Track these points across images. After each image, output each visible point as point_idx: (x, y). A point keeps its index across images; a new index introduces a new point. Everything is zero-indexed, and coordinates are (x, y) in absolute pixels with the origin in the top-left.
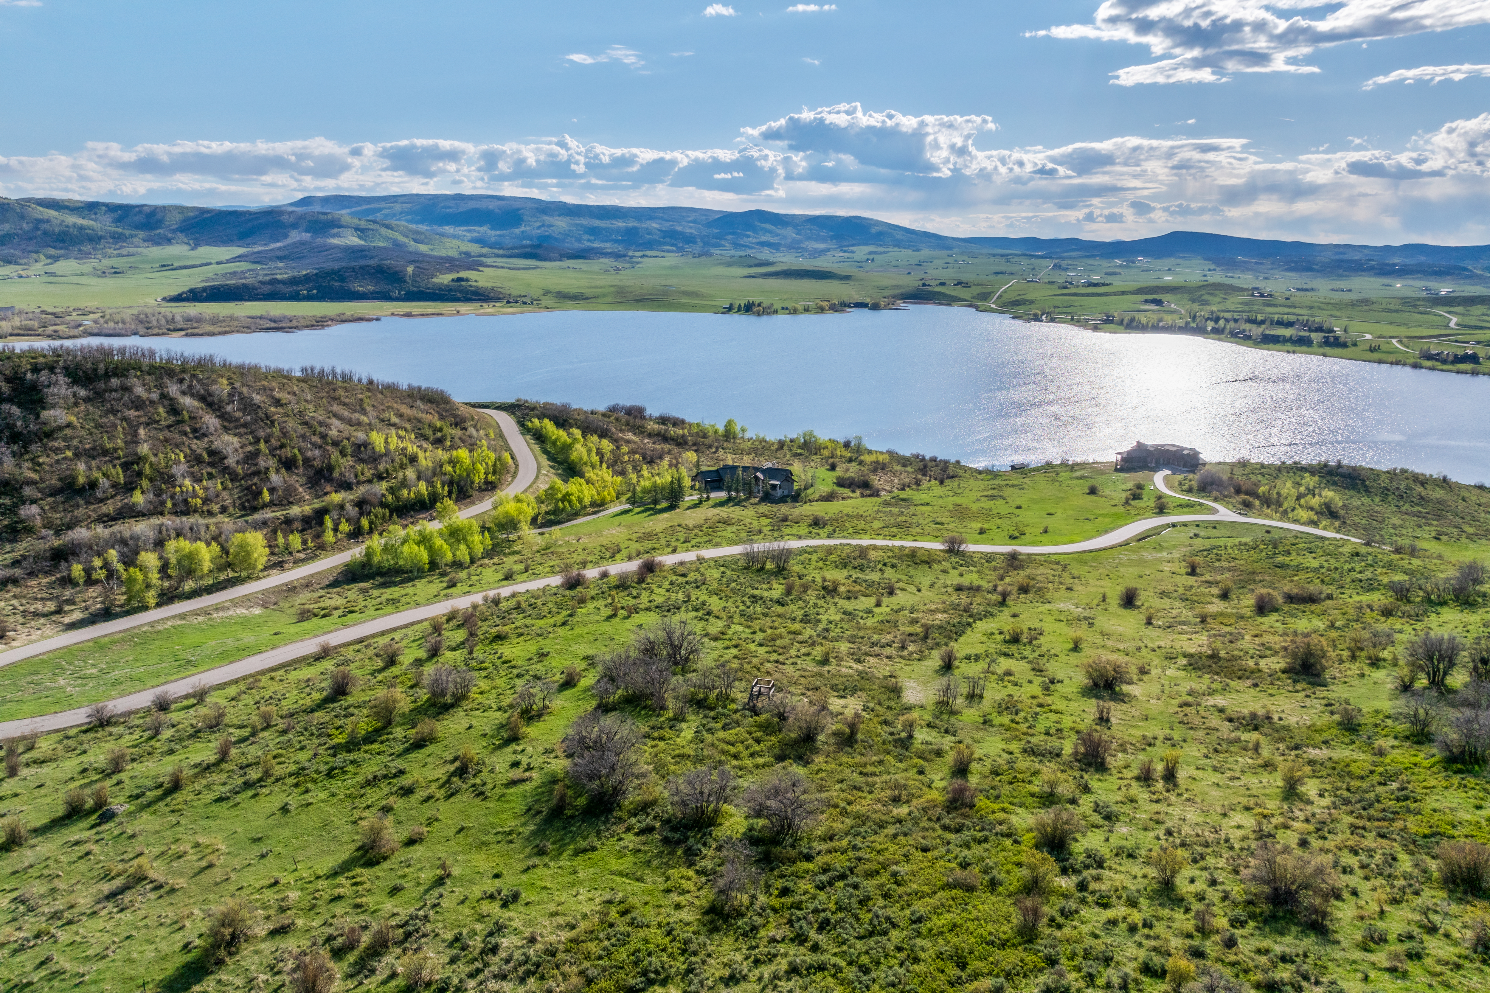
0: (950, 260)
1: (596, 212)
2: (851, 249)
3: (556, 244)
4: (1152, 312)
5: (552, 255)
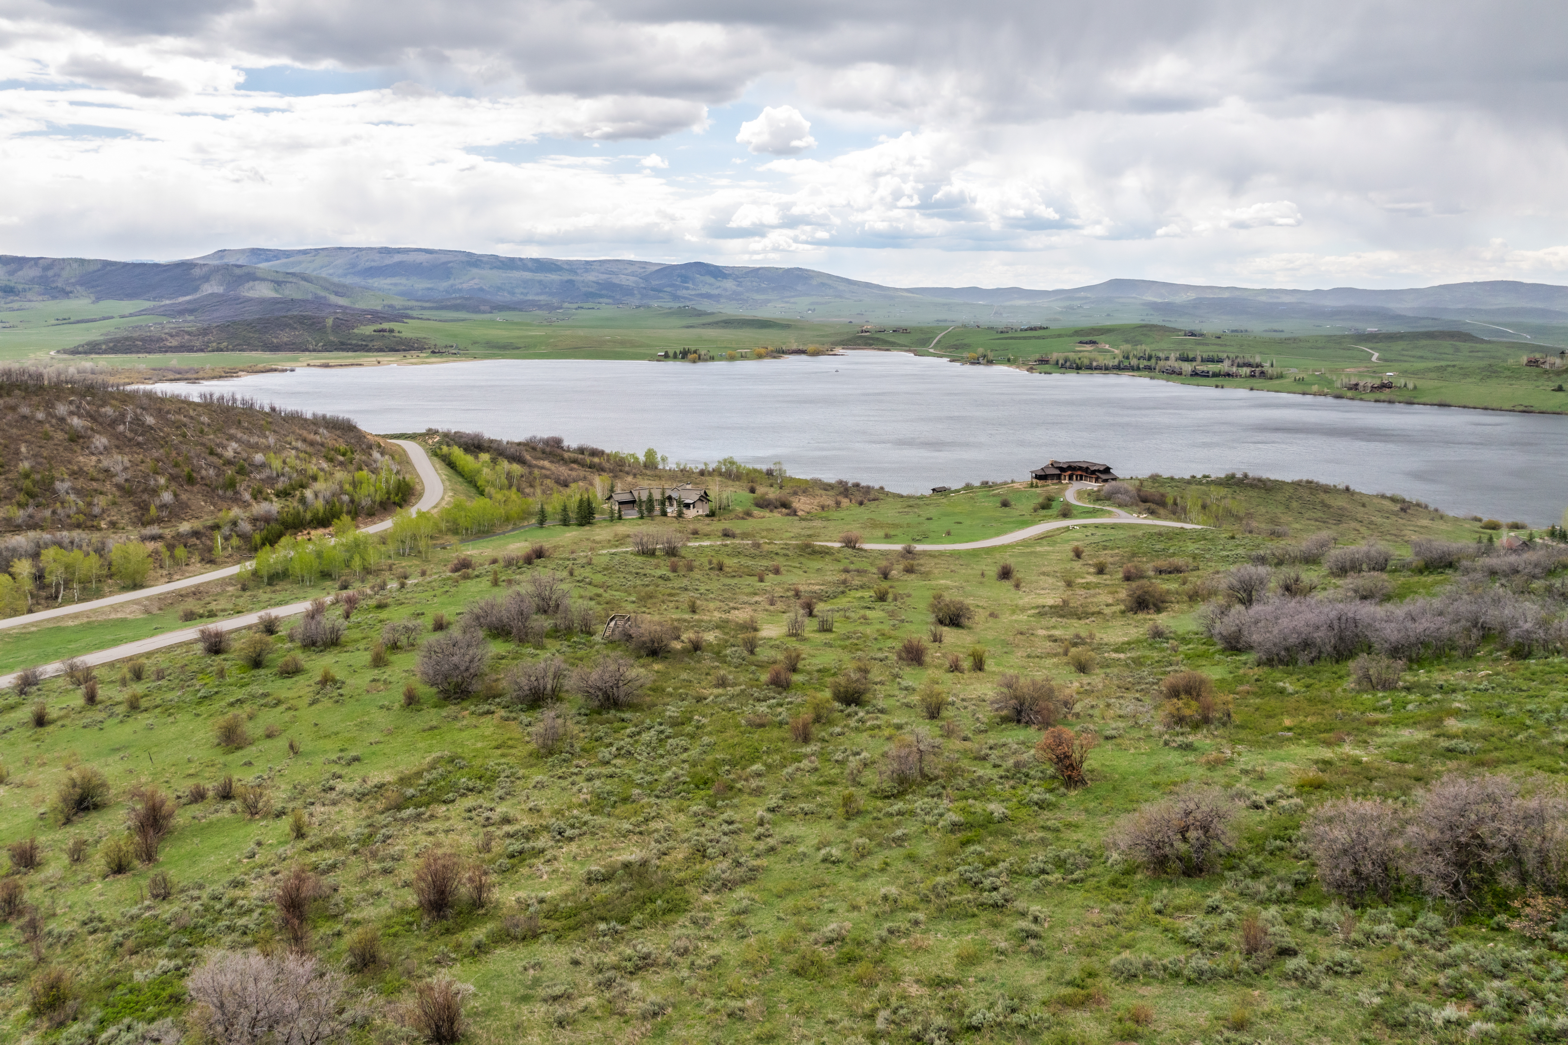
1: (530, 264)
2: (792, 300)
3: (488, 297)
4: (1086, 352)
5: (482, 308)
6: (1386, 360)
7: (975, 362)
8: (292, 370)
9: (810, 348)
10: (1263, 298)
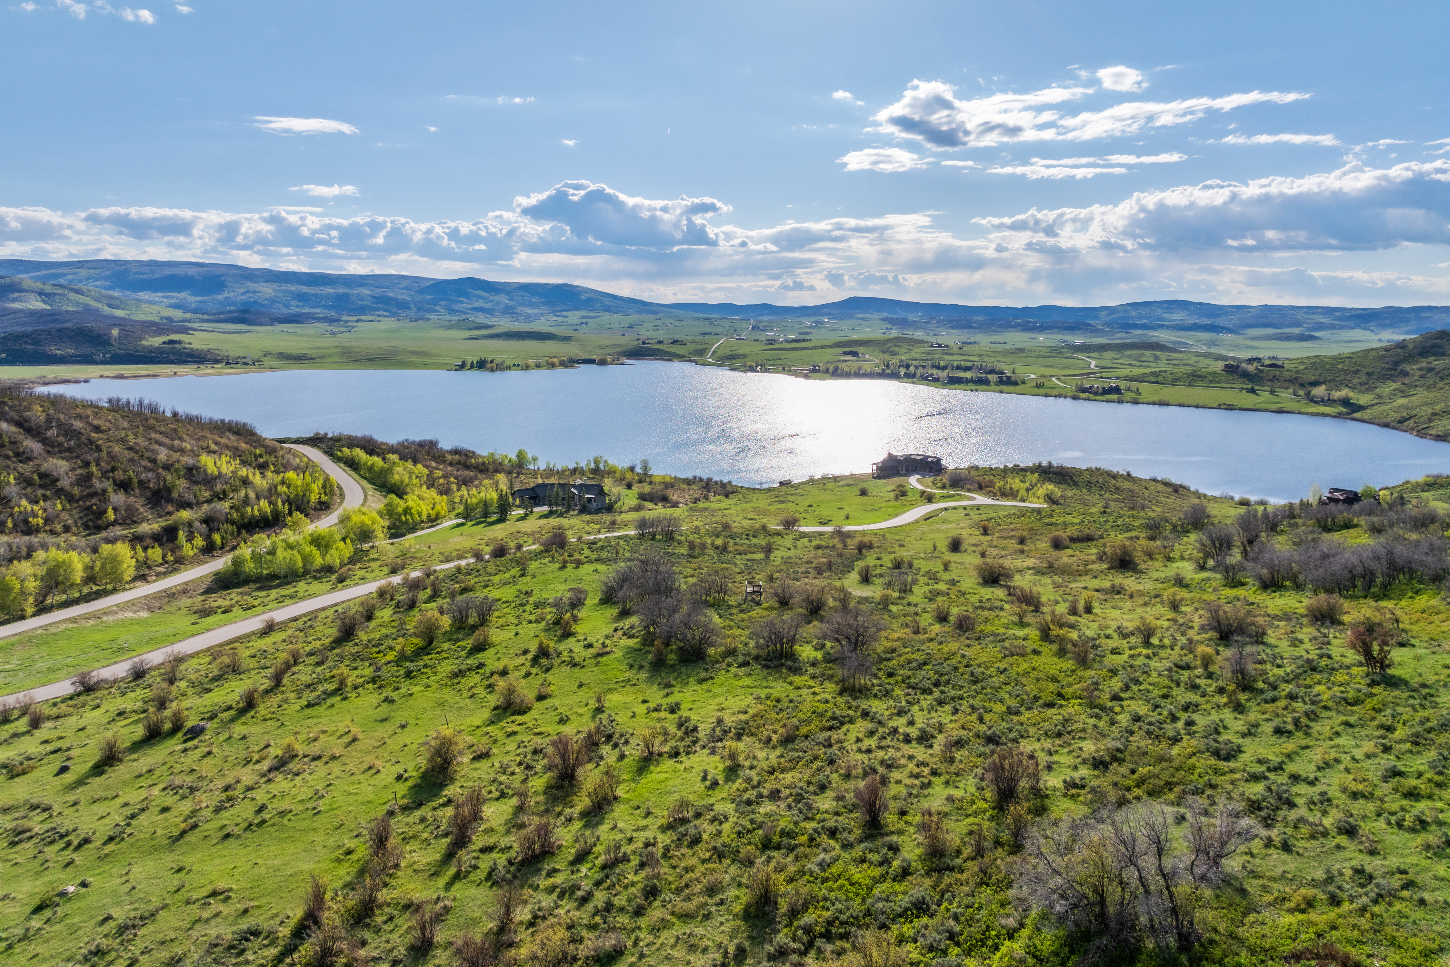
0: (658, 323)
1: (304, 278)
2: (564, 314)
3: (263, 309)
4: (850, 362)
5: (263, 320)
6: (1103, 368)
7: (753, 370)
9: (597, 358)
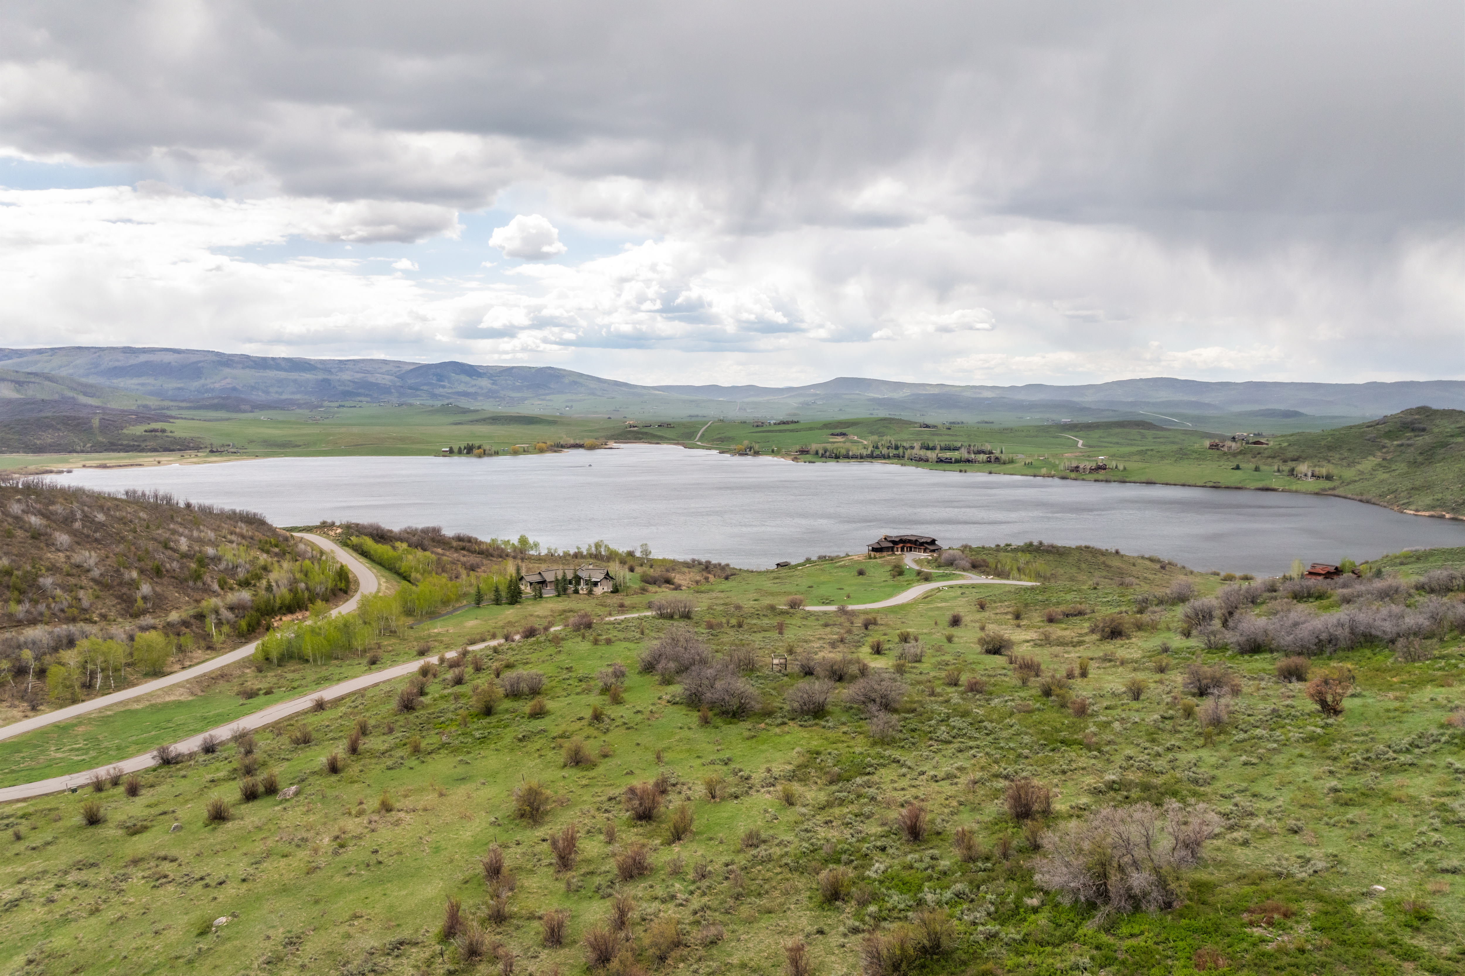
1: (283, 364)
2: (548, 397)
3: (243, 396)
4: (839, 443)
5: (243, 407)
6: (1090, 447)
7: (743, 453)
8: (69, 472)
9: (587, 442)
10: (968, 394)
